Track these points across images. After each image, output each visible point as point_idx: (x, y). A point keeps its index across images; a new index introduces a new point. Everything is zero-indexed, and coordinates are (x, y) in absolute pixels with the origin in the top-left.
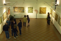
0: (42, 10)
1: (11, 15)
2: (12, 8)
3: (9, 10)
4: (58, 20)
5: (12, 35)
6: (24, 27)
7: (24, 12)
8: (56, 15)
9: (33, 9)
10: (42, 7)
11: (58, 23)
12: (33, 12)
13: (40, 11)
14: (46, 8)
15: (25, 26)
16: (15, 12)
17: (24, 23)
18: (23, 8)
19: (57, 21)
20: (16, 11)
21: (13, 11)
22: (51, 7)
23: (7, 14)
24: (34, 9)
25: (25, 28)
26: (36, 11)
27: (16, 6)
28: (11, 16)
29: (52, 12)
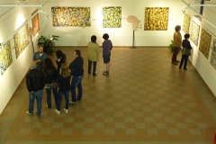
0: (153, 17)
1: (45, 35)
2: (45, 12)
3: (35, 17)
4: (211, 50)
5: (50, 106)
6: (89, 77)
7: (89, 25)
8: (202, 34)
9: (120, 12)
10: (154, 6)
11: (211, 62)
12: (120, 26)
13: (148, 19)
14: (168, 8)
15: (94, 75)
16: (56, 24)
17: (90, 62)
18: (86, 9)
19: (207, 55)
20: (62, 20)
21: (51, 23)
22: (186, 6)
23: (30, 31)
24: (124, 15)
25: (94, 81)
26: (133, 19)
27: (61, 5)
28: (42, 38)
29: (191, 23)
